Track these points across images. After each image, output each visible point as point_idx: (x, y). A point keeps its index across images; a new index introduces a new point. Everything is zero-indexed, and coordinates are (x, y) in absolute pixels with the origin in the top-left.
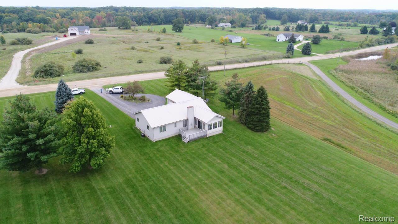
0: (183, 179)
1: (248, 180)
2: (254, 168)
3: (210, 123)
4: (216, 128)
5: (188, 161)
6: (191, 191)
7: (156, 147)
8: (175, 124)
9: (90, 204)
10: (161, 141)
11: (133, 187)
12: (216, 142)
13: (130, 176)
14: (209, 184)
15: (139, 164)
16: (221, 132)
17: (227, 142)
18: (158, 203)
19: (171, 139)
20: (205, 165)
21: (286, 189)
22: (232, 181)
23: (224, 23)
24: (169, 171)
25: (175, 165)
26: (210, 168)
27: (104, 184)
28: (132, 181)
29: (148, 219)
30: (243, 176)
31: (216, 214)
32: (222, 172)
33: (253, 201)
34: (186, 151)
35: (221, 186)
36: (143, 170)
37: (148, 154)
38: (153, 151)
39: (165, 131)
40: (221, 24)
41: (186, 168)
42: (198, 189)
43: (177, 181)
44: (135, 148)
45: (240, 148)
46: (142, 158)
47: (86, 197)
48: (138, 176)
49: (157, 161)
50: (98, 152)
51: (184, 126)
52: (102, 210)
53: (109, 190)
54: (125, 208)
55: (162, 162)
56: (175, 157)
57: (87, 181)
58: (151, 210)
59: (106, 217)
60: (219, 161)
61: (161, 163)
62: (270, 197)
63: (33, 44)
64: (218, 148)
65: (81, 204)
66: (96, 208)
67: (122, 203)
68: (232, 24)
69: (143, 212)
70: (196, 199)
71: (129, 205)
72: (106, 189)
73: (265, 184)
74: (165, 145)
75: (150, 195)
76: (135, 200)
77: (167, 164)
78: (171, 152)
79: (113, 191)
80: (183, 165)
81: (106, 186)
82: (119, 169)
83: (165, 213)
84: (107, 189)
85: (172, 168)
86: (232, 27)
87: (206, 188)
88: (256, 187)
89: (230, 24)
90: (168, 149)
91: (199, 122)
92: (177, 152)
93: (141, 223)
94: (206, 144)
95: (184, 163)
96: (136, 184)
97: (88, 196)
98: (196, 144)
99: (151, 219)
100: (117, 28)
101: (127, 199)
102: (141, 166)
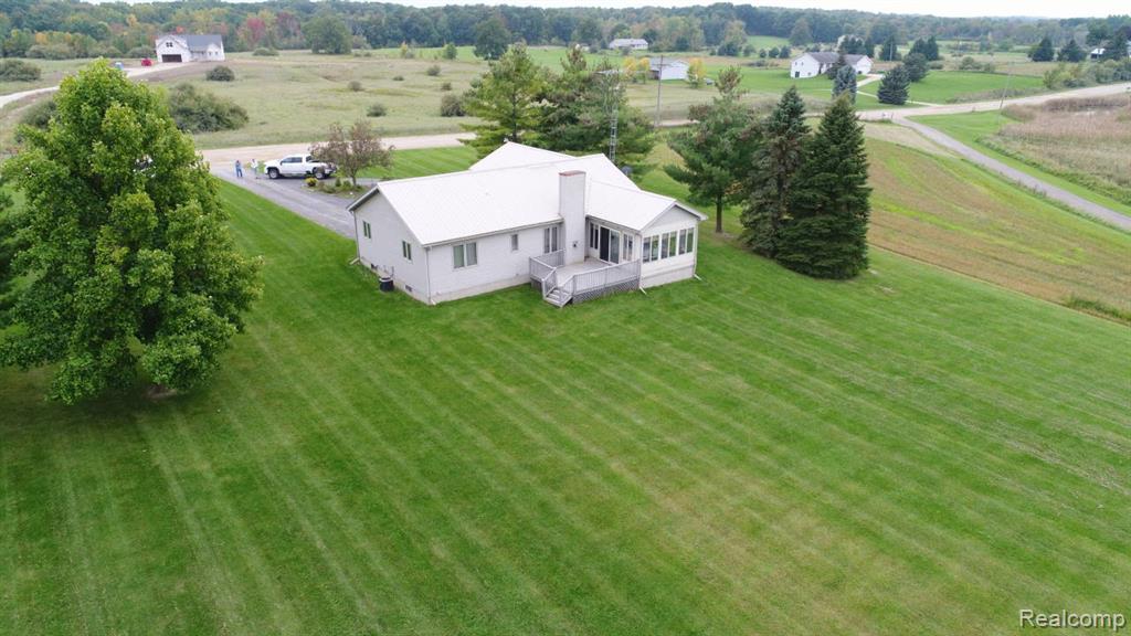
0: (567, 431)
1: (853, 431)
2: (859, 390)
3: (651, 234)
4: (673, 258)
5: (579, 370)
6: (611, 478)
7: (441, 322)
8: (514, 236)
9: (121, 541)
10: (459, 301)
11: (339, 465)
12: (676, 306)
13: (330, 422)
14: (687, 449)
15: (369, 380)
16: (688, 275)
17: (719, 304)
18: (459, 535)
19: (499, 297)
20: (651, 378)
21: (1037, 465)
22: (783, 436)
23: (625, 38)
24: (500, 403)
25: (520, 381)
26: (674, 391)
27: (208, 454)
28: (336, 442)
29: (413, 611)
30: (826, 418)
31: (753, 580)
32: (730, 404)
33: (911, 516)
34: (563, 332)
35: (742, 458)
36: (389, 400)
37: (407, 344)
38: (429, 334)
39: (476, 262)
40: (618, 43)
41: (572, 390)
42: (641, 471)
43: (539, 438)
44: (356, 325)
45: (780, 325)
46: (382, 358)
47: (113, 510)
48: (366, 423)
49: (446, 369)
50: (181, 312)
51: (547, 251)
52: (181, 569)
53: (228, 478)
54: (297, 559)
55: (467, 372)
56: (520, 354)
57: (130, 446)
58: (428, 566)
59: (195, 604)
60: (705, 366)
61: (464, 374)
62: (986, 499)
63: (41, 80)
64: (689, 324)
65: (78, 540)
66: (152, 559)
67: (285, 533)
68: (649, 42)
69: (387, 575)
70: (640, 513)
71: (319, 544)
72: (211, 476)
73: (934, 448)
74: (474, 314)
75: (419, 499)
76: (350, 520)
77: (488, 376)
78: (505, 338)
79: (245, 486)
80: (559, 381)
81: (214, 465)
82: (282, 396)
83: (497, 578)
84: (219, 474)
85: (511, 390)
86: (649, 49)
87: (675, 466)
88: (898, 458)
89: (644, 41)
90: (490, 327)
91: (605, 232)
92: (528, 336)
93: (378, 629)
94: (640, 310)
95: (563, 373)
96: (358, 453)
97: (122, 505)
98: (598, 311)
99: (428, 610)
100: (310, 51)
101: (309, 517)
102: (376, 387)
